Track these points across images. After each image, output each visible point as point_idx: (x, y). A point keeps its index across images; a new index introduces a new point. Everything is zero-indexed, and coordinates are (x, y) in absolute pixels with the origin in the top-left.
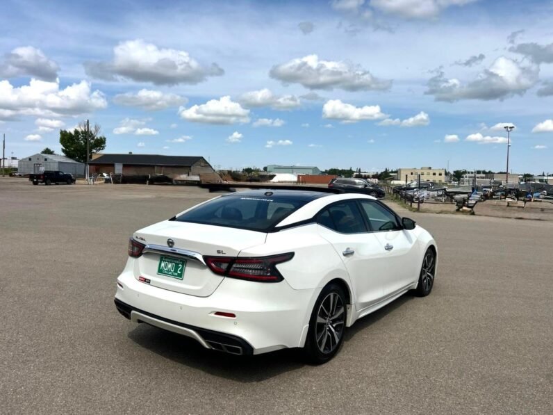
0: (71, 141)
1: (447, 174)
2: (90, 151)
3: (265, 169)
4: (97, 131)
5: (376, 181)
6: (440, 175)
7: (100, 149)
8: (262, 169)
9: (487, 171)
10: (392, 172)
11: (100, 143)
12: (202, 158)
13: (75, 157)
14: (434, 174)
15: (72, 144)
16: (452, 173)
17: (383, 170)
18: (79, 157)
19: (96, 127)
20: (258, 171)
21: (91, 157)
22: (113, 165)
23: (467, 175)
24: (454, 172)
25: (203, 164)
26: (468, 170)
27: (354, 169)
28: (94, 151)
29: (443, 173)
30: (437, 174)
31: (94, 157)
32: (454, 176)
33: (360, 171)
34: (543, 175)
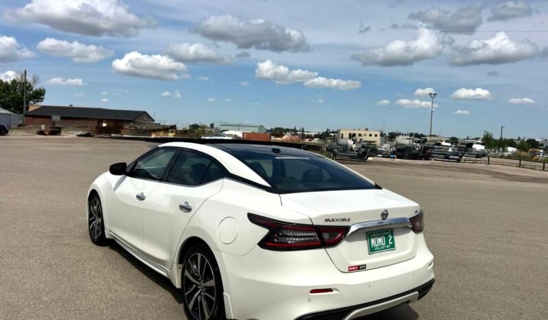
0: (7, 91)
1: (382, 135)
2: (27, 102)
3: (212, 126)
4: (35, 82)
5: (316, 140)
6: (376, 136)
7: (38, 101)
8: (209, 126)
9: (419, 133)
10: (333, 132)
11: (39, 95)
12: (145, 113)
13: (11, 107)
14: (371, 135)
15: (8, 95)
16: (387, 135)
17: (325, 131)
18: (15, 108)
19: (34, 78)
20: (204, 127)
21: (27, 108)
22: (50, 117)
23: (400, 137)
24: (389, 133)
25: (146, 118)
26: (402, 132)
27: (298, 129)
28: (32, 102)
29: (379, 135)
30: (373, 135)
31: (31, 109)
32: (389, 137)
33: (303, 131)
34: (468, 139)
